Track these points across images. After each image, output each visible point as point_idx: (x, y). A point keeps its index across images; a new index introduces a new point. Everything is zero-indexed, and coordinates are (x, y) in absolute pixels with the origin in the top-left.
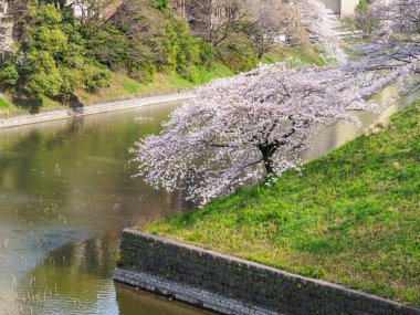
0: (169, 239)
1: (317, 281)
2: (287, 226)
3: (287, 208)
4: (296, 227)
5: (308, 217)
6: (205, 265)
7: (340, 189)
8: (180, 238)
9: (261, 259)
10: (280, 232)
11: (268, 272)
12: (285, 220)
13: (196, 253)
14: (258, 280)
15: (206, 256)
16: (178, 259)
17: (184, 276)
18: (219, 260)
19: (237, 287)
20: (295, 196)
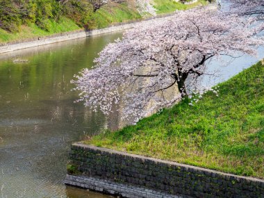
0: (113, 150)
1: (248, 178)
2: (211, 136)
3: (207, 122)
4: (219, 137)
5: (228, 129)
6: (148, 169)
7: (249, 106)
8: (121, 149)
9: (196, 163)
10: (206, 141)
11: (204, 172)
12: (209, 131)
13: (139, 160)
14: (196, 179)
15: (148, 162)
16: (123, 165)
17: (129, 179)
18: (160, 165)
19: (177, 186)
20: (213, 113)
